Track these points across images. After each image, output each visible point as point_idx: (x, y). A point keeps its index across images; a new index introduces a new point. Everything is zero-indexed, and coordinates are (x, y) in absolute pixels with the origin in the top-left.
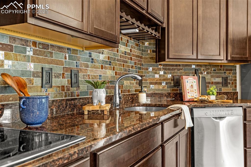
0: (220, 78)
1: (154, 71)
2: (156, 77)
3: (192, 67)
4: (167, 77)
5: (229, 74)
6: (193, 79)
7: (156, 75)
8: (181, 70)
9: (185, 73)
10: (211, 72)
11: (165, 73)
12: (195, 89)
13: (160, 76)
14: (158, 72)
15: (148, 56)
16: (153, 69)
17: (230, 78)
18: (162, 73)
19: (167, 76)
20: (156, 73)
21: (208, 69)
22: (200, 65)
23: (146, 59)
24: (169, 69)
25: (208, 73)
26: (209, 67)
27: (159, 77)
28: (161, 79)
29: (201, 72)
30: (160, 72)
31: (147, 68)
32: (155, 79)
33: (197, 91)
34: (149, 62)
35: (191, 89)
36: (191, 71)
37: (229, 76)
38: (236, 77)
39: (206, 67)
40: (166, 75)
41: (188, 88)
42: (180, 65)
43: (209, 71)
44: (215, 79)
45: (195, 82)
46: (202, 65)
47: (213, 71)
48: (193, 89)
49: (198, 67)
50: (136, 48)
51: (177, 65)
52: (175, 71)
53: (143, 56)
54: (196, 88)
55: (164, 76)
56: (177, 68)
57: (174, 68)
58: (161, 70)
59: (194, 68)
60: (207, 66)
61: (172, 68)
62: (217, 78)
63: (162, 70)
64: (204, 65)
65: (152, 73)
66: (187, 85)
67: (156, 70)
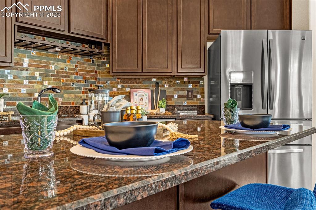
0: (184, 91)
1: (112, 85)
2: (113, 90)
3: (153, 80)
4: (125, 91)
5: (195, 87)
6: (144, 92)
7: (114, 89)
8: (140, 83)
9: (145, 86)
10: (174, 85)
11: (123, 86)
12: (145, 102)
13: (118, 89)
14: (116, 85)
15: (105, 71)
16: (111, 83)
17: (197, 91)
18: (120, 86)
19: (126, 89)
20: (114, 87)
21: (171, 82)
22: (161, 78)
23: (104, 73)
24: (127, 83)
25: (170, 86)
26: (171, 80)
27: (117, 91)
28: (119, 92)
29: (162, 85)
30: (117, 86)
31: (104, 82)
32: (113, 92)
33: (148, 104)
34: (107, 76)
35: (140, 102)
36: (151, 85)
37: (195, 89)
38: (203, 89)
39: (168, 80)
40: (124, 89)
41: (136, 100)
42: (139, 79)
43: (172, 84)
44: (179, 92)
45: (146, 95)
46: (163, 78)
47: (176, 84)
48: (143, 102)
49: (159, 80)
50: (87, 64)
51: (135, 79)
52: (134, 84)
53: (101, 71)
54: (147, 101)
55: (122, 89)
56: (135, 82)
57: (132, 82)
58: (118, 84)
59: (155, 81)
60: (170, 79)
61: (131, 82)
62: (181, 90)
63: (120, 84)
64: (166, 78)
65: (109, 87)
66: (135, 98)
67: (114, 84)
